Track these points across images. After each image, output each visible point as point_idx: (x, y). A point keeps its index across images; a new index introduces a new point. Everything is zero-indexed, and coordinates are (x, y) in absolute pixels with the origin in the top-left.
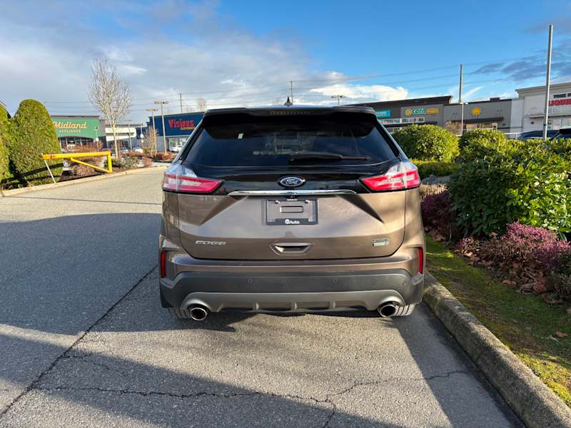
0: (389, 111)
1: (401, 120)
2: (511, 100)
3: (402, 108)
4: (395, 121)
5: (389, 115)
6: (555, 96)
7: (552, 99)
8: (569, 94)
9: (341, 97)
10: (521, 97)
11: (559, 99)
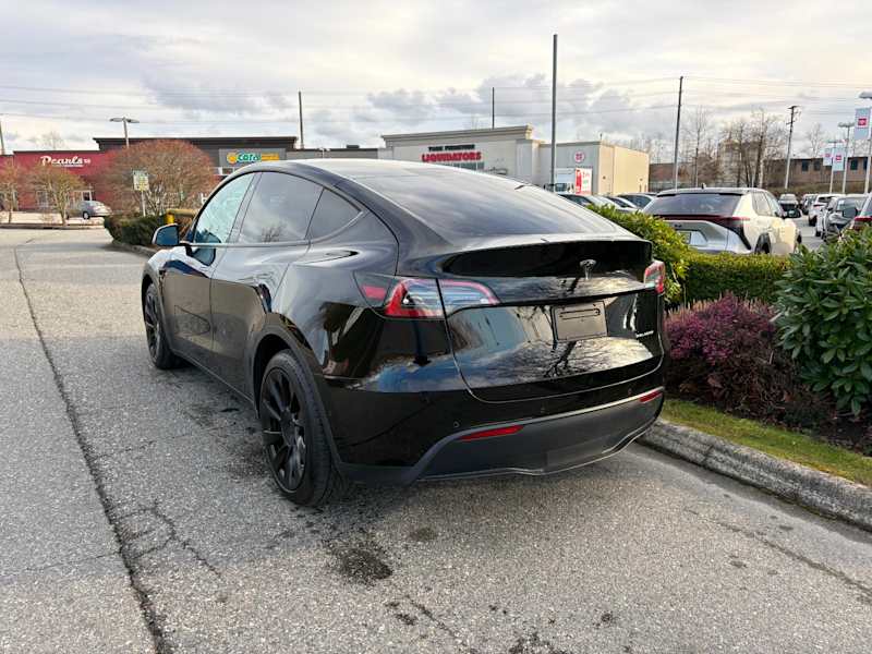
1: (220, 170)
2: (376, 150)
3: (220, 150)
6: (430, 149)
7: (427, 152)
8: (447, 148)
9: (129, 121)
10: (388, 147)
11: (436, 153)
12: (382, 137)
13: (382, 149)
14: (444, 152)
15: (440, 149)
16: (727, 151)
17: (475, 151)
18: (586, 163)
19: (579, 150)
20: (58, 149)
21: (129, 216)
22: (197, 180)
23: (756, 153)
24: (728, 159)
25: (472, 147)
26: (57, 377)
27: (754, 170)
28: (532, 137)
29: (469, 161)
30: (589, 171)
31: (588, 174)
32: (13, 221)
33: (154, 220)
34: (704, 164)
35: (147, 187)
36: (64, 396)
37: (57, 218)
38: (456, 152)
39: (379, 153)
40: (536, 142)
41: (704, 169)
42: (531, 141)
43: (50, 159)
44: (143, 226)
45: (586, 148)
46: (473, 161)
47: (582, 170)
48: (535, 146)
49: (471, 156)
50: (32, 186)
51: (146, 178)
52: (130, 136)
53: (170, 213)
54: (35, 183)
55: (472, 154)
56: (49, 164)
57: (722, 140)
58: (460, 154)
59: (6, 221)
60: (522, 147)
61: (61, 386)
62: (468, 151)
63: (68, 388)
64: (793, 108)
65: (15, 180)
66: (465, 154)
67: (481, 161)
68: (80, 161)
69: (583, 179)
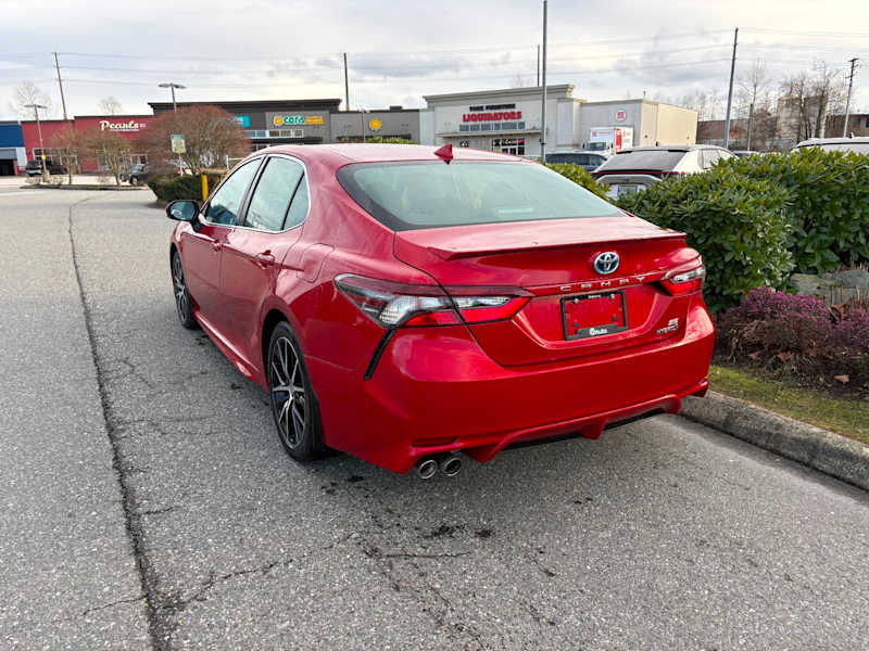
0: (247, 118)
1: (267, 133)
2: (417, 111)
3: (267, 114)
4: (259, 135)
5: (247, 124)
6: (471, 109)
7: (468, 112)
8: (487, 108)
9: (177, 87)
10: (429, 107)
11: (477, 113)
12: (424, 97)
13: (424, 110)
14: (485, 112)
15: (481, 108)
16: (787, 106)
17: (516, 110)
18: (628, 122)
19: (620, 109)
20: (116, 114)
21: (169, 176)
22: (228, 143)
23: (817, 109)
24: (788, 114)
25: (513, 106)
26: (82, 294)
27: (814, 126)
28: (573, 96)
29: (509, 121)
30: (631, 130)
31: (629, 134)
32: (74, 183)
33: (190, 180)
34: (760, 121)
35: (184, 150)
36: (85, 305)
37: (112, 181)
38: (498, 111)
39: (421, 114)
40: (577, 100)
41: (761, 125)
42: (572, 100)
43: (108, 123)
44: (180, 185)
45: (628, 107)
46: (513, 121)
47: (622, 129)
48: (576, 105)
49: (512, 116)
50: (89, 150)
51: (183, 141)
52: (177, 101)
53: (204, 174)
54: (91, 147)
55: (513, 113)
56: (107, 129)
57: (782, 95)
58: (501, 114)
59: (67, 183)
60: (562, 106)
61: (84, 299)
62: (509, 111)
63: (88, 301)
64: (853, 61)
65: (73, 143)
66: (506, 113)
67: (521, 120)
68: (136, 125)
69: (623, 138)
